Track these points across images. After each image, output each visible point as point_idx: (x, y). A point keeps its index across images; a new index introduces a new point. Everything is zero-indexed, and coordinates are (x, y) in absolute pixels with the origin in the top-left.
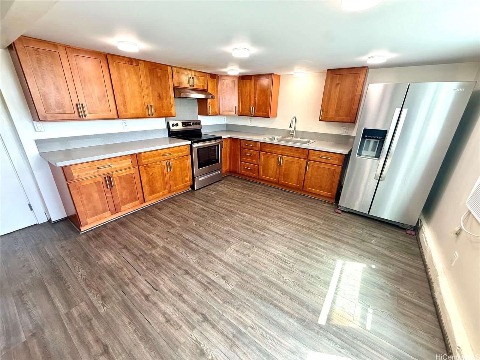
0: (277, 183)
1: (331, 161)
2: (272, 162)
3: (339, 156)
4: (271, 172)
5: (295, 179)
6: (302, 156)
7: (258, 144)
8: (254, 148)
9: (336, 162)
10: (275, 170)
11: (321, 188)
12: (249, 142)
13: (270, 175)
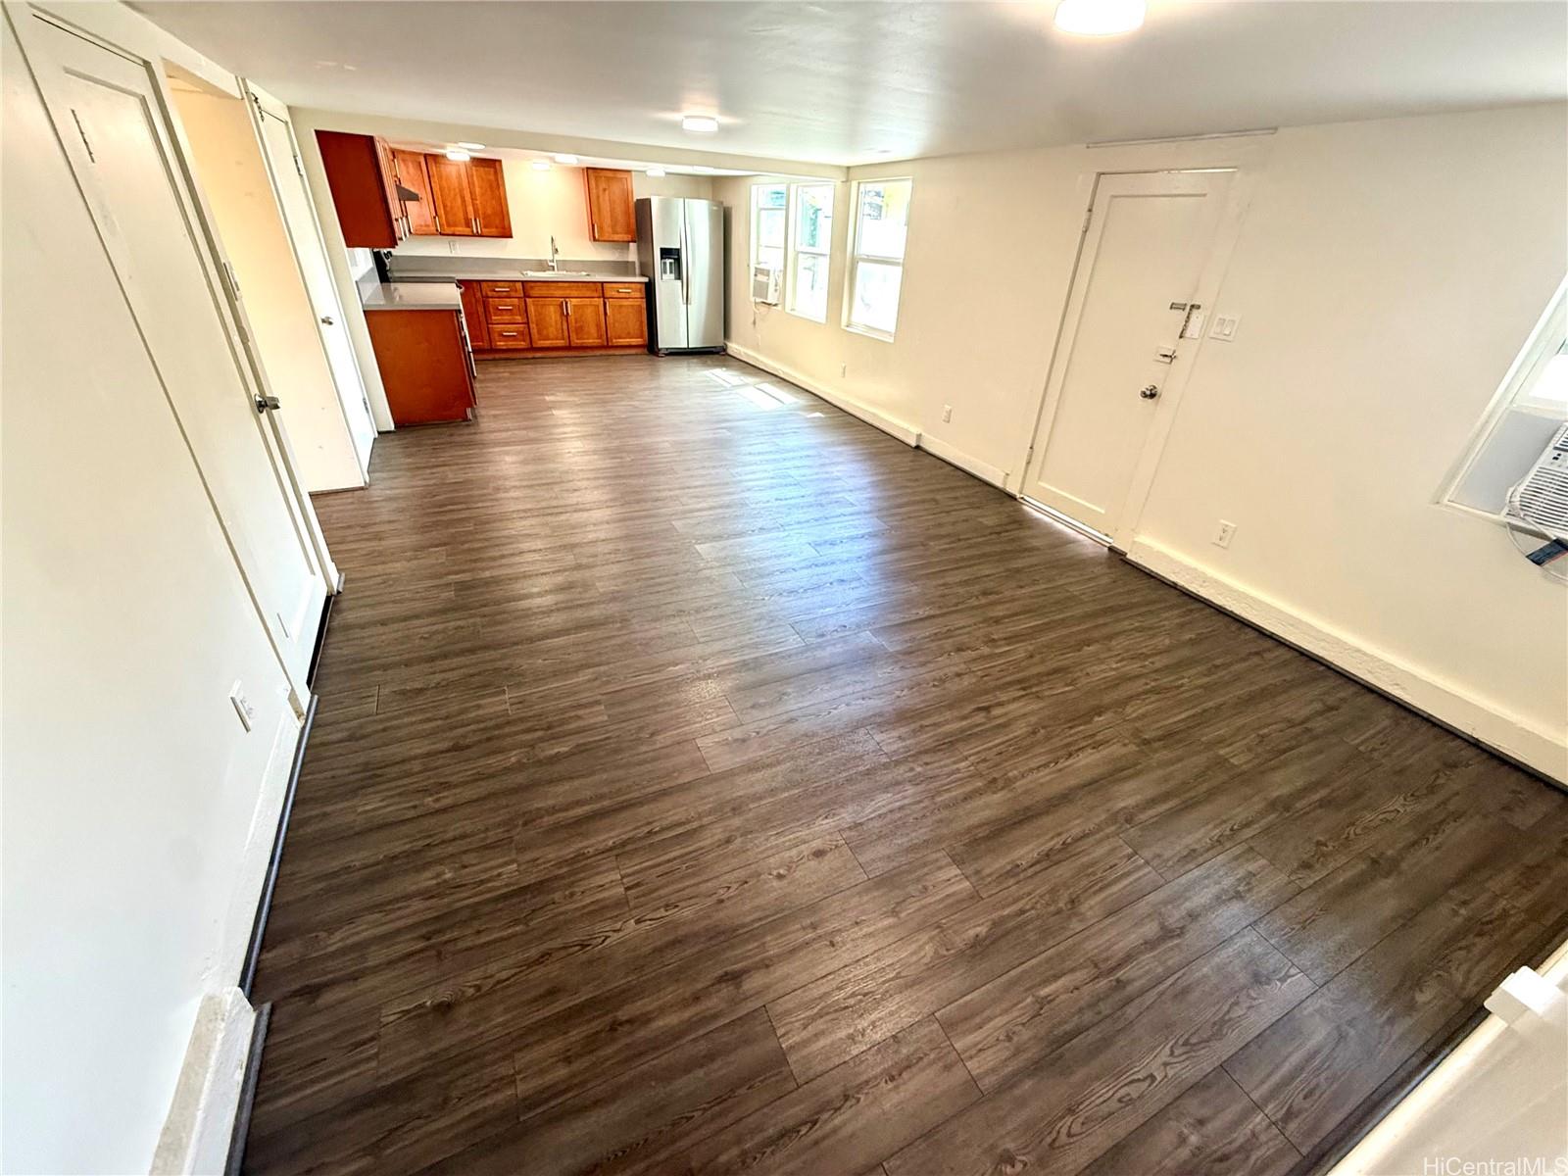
0: (569, 348)
1: (633, 294)
2: (552, 314)
3: (639, 286)
4: (552, 331)
5: (593, 330)
6: (595, 295)
7: (519, 286)
8: (513, 294)
9: (638, 295)
10: (559, 326)
11: (629, 336)
12: (499, 284)
13: (551, 336)
